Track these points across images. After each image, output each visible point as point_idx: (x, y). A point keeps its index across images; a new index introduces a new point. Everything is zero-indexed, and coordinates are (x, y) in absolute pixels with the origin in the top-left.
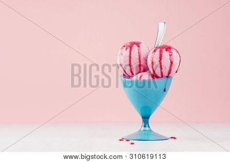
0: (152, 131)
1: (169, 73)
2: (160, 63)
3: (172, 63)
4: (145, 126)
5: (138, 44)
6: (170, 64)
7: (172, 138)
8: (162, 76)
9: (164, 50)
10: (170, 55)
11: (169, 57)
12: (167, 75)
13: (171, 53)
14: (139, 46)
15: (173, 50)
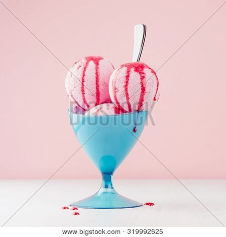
0: (118, 194)
1: (141, 104)
2: (126, 90)
3: (143, 89)
4: (106, 187)
5: (97, 61)
6: (140, 91)
7: (147, 204)
8: (130, 110)
9: (133, 70)
10: (142, 78)
11: (140, 81)
12: (137, 108)
13: (143, 75)
14: (97, 64)
15: (146, 70)
